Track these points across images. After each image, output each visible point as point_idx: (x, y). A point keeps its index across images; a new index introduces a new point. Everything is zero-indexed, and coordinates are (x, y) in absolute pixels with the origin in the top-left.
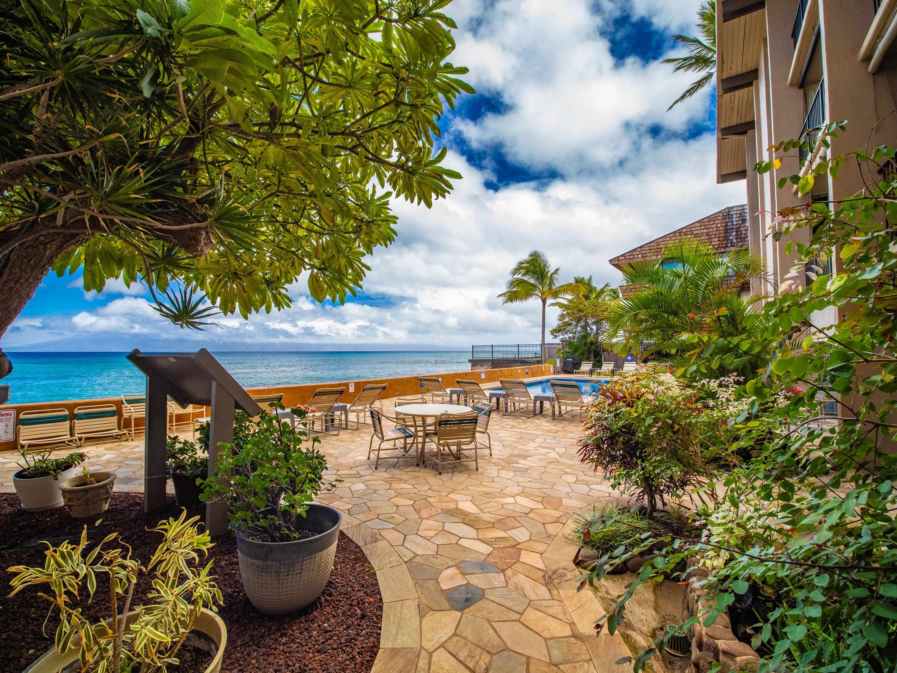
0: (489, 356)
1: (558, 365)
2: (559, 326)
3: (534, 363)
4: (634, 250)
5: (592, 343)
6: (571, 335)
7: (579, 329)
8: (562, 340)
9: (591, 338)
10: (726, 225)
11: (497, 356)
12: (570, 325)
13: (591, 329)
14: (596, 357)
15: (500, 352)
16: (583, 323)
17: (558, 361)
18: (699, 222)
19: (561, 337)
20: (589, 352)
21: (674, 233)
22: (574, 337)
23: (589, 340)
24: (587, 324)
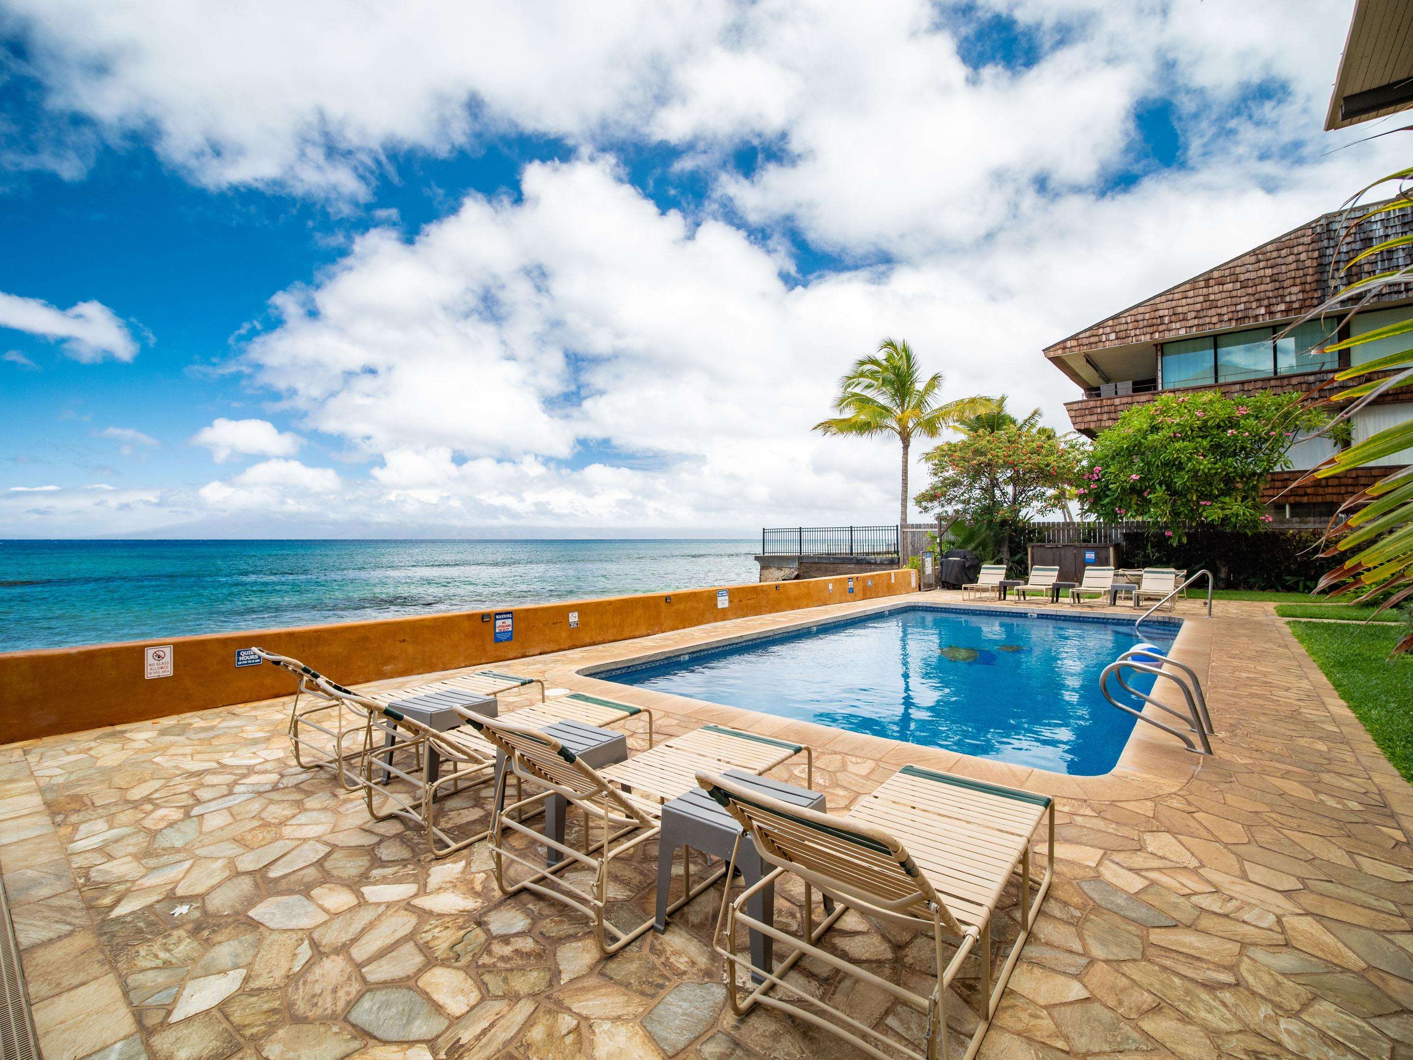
0: (793, 550)
1: (929, 570)
2: (934, 488)
3: (881, 565)
4: (1099, 325)
5: (1004, 523)
6: (960, 507)
7: (977, 493)
8: (940, 518)
9: (1004, 512)
10: (1321, 256)
11: (809, 549)
12: (956, 484)
13: (1004, 494)
14: (1013, 553)
15: (815, 541)
16: (985, 481)
17: (929, 561)
18: (1253, 253)
19: (938, 510)
20: (999, 543)
21: (1194, 280)
22: (965, 511)
23: (998, 517)
24: (994, 483)
